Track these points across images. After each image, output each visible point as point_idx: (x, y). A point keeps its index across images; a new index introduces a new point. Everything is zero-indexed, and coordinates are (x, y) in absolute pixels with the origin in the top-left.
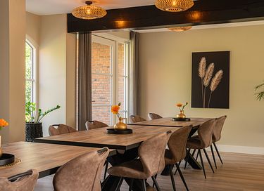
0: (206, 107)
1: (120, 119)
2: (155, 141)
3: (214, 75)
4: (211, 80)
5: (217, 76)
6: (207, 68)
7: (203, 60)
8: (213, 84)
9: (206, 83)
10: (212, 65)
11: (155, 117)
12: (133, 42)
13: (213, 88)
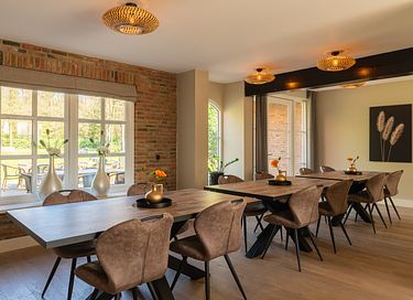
0: (386, 161)
1: (280, 172)
2: (305, 194)
3: (393, 129)
4: (391, 134)
5: (397, 130)
6: (386, 121)
7: (382, 114)
8: (393, 138)
9: (385, 136)
10: (392, 119)
11: (329, 169)
12: (310, 101)
13: (392, 142)
